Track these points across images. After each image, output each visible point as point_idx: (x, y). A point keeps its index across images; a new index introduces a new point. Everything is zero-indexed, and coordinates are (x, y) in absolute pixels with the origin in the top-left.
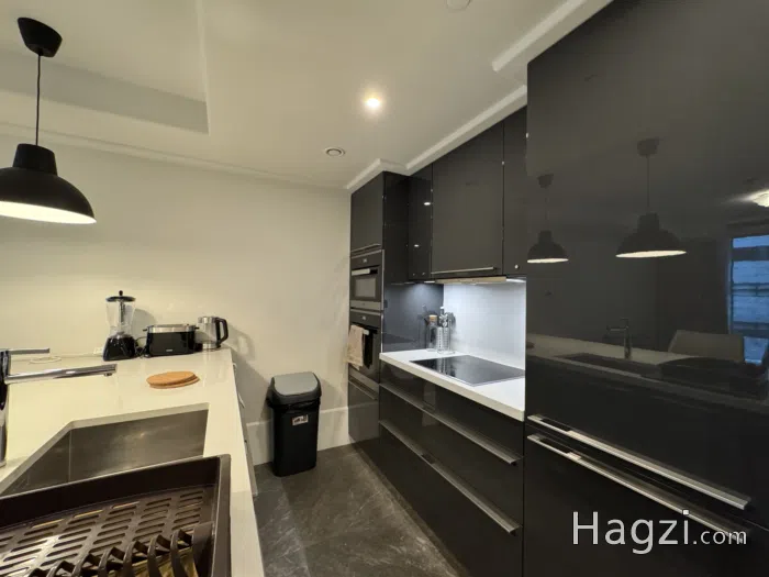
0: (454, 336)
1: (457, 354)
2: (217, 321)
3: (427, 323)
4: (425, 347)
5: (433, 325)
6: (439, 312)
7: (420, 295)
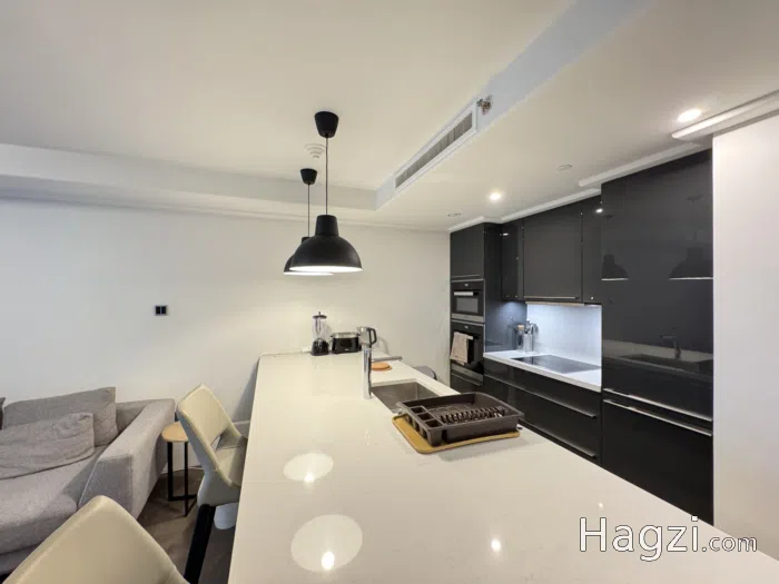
0: (536, 340)
1: (541, 354)
2: (369, 330)
3: (516, 331)
4: (515, 349)
5: (520, 333)
6: (525, 323)
7: (510, 310)
